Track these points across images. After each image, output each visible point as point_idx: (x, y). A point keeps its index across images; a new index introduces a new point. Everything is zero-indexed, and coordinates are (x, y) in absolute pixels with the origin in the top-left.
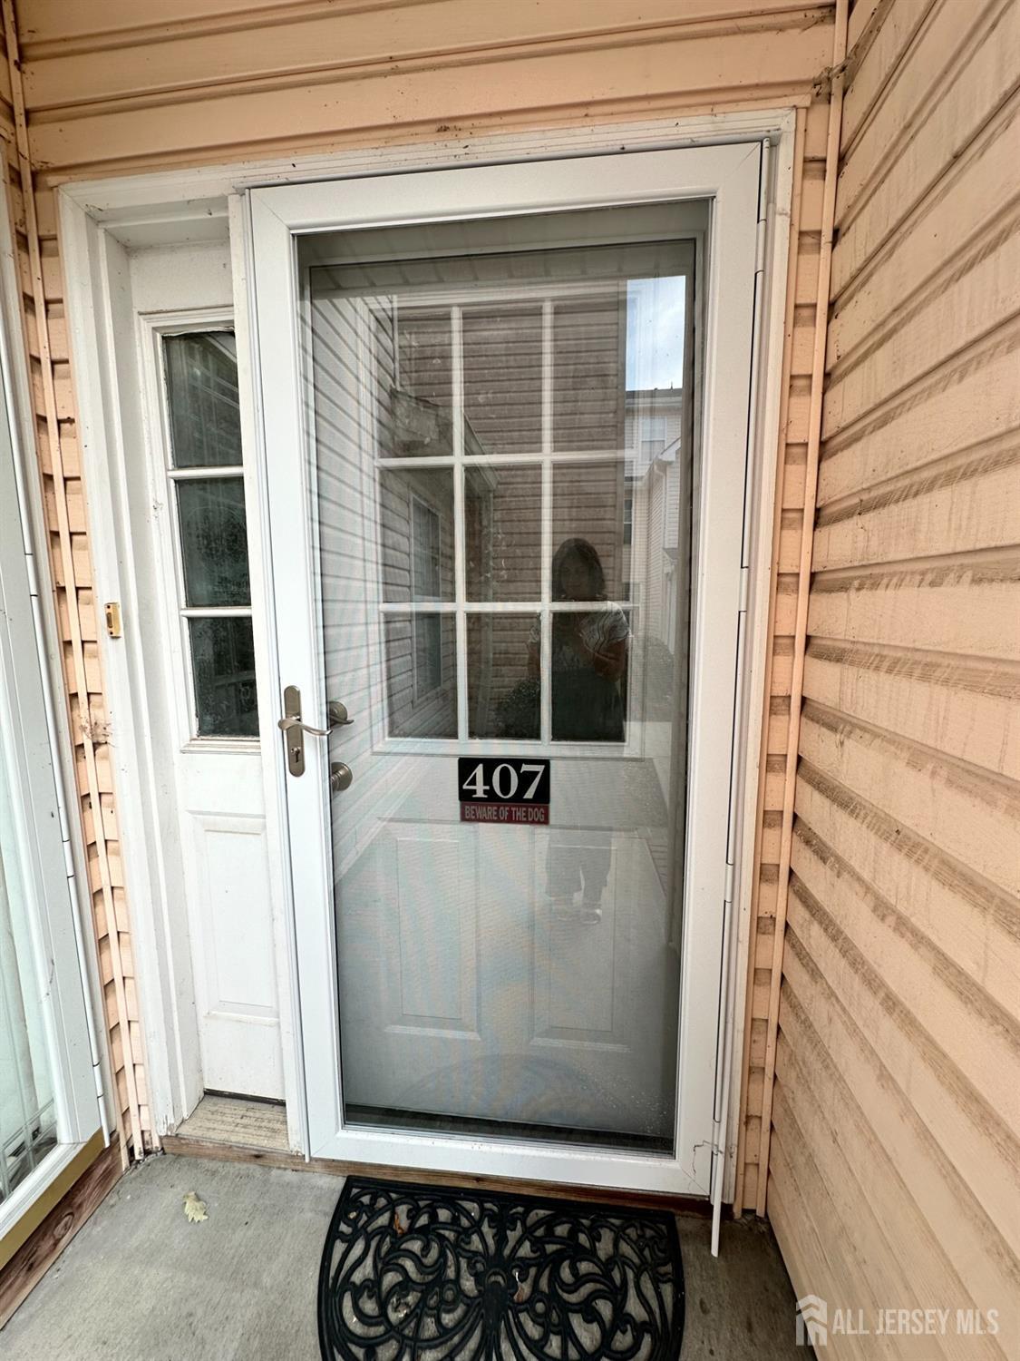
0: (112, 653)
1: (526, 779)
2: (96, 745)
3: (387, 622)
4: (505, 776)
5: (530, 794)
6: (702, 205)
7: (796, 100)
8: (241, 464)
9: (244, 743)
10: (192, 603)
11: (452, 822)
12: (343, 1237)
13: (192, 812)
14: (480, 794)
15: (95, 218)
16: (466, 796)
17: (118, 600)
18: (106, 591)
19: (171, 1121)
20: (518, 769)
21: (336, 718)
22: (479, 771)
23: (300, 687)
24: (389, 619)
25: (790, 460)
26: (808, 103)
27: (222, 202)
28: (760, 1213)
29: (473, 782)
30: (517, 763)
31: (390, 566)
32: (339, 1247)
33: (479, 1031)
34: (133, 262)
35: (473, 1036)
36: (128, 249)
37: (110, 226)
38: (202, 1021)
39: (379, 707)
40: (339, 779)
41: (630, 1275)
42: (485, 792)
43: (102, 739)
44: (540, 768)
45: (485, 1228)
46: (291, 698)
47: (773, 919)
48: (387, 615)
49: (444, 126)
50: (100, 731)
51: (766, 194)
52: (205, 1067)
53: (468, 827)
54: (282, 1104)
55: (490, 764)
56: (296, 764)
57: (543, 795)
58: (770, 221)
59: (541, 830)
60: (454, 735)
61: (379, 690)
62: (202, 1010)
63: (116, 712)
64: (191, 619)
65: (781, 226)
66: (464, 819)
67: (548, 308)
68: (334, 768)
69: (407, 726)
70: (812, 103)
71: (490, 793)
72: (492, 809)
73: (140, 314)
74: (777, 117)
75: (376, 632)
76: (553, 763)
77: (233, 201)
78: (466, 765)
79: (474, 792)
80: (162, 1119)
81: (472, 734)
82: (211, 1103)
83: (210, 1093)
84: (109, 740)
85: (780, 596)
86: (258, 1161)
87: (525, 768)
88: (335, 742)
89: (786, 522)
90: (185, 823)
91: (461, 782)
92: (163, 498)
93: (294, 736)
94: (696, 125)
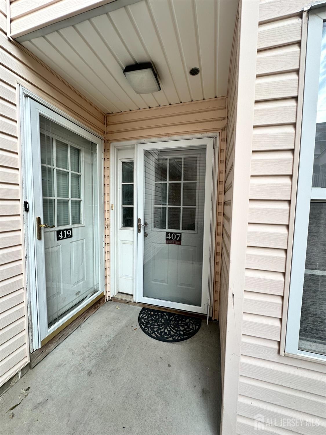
0: (112, 212)
1: (177, 236)
2: (107, 227)
3: (155, 209)
4: (174, 235)
5: (178, 239)
6: (206, 145)
7: (219, 131)
8: (133, 182)
9: (131, 228)
10: (123, 204)
11: (164, 244)
12: (142, 314)
13: (121, 240)
14: (169, 239)
15: (115, 147)
16: (167, 239)
17: (113, 204)
18: (111, 202)
19: (114, 294)
20: (176, 235)
21: (146, 224)
22: (169, 235)
23: (141, 219)
24: (155, 208)
25: (220, 184)
26: (221, 131)
27: (134, 145)
28: (218, 320)
29: (168, 237)
30: (176, 233)
31: (156, 200)
32: (141, 315)
33: (168, 283)
34: (119, 152)
35: (167, 284)
36: (118, 150)
37: (117, 148)
38: (119, 278)
39: (153, 224)
40: (146, 235)
41: (191, 324)
42: (170, 238)
43: (108, 226)
44: (180, 234)
45: (167, 316)
46: (139, 220)
47: (219, 262)
48: (155, 207)
49: (167, 135)
50: (108, 225)
51: (215, 144)
52: (119, 287)
53: (167, 245)
54: (133, 295)
55: (171, 233)
56: (139, 231)
57: (180, 239)
58: (215, 149)
59: (180, 246)
60: (165, 228)
61: (153, 220)
62: (119, 276)
63: (111, 222)
64: (123, 207)
65: (217, 149)
66: (166, 243)
67: (183, 158)
68: (145, 233)
69: (157, 227)
70: (222, 131)
71: (171, 238)
72: (171, 242)
73: (119, 159)
74: (216, 134)
75: (153, 211)
76: (182, 234)
77: (135, 145)
78: (167, 234)
79: (168, 238)
80: (112, 294)
81: (168, 228)
82: (120, 294)
83: (119, 293)
84: (110, 226)
85: (219, 206)
86: (128, 303)
87: (177, 234)
88: (146, 229)
89: (220, 194)
90: (119, 242)
91: (166, 236)
92: (120, 188)
93: (139, 226)
94: (204, 135)
